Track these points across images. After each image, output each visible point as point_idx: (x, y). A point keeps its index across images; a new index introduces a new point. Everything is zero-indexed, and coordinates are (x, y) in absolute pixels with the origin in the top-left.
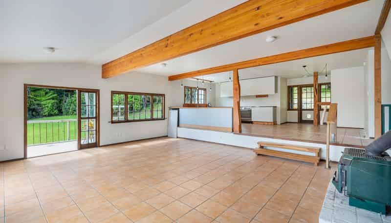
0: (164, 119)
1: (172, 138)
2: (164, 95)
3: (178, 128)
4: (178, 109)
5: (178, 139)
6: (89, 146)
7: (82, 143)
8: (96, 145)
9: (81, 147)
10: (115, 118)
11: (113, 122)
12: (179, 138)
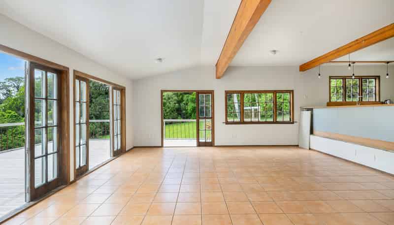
0: (293, 123)
1: (302, 148)
2: (293, 91)
3: (311, 136)
4: (311, 110)
5: (311, 152)
6: (206, 144)
7: (200, 141)
8: (211, 145)
9: (200, 145)
10: (230, 120)
11: (227, 123)
12: (312, 150)
